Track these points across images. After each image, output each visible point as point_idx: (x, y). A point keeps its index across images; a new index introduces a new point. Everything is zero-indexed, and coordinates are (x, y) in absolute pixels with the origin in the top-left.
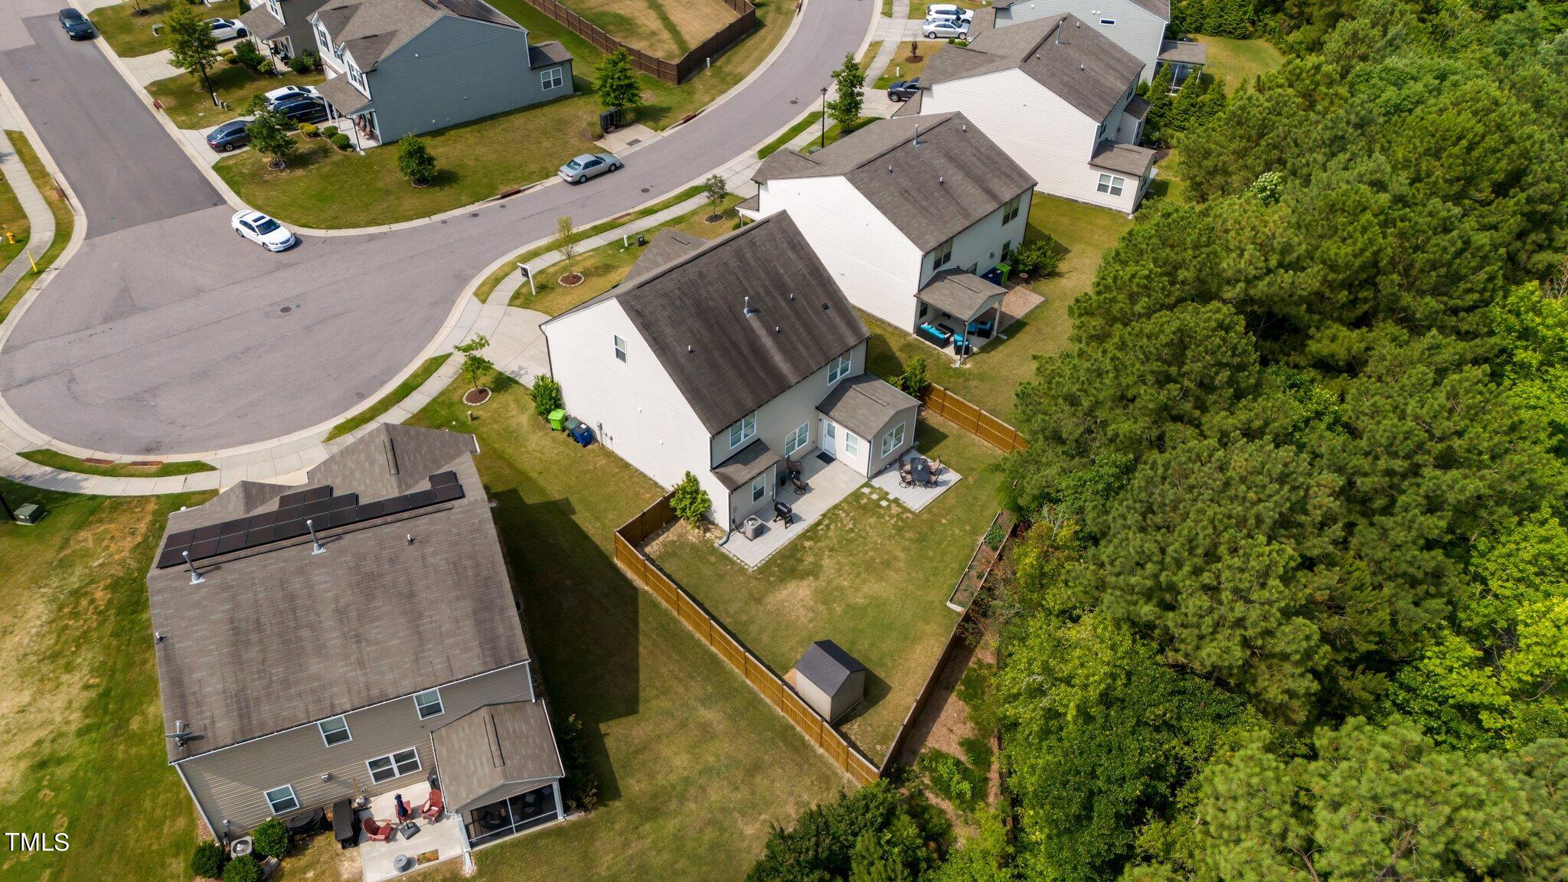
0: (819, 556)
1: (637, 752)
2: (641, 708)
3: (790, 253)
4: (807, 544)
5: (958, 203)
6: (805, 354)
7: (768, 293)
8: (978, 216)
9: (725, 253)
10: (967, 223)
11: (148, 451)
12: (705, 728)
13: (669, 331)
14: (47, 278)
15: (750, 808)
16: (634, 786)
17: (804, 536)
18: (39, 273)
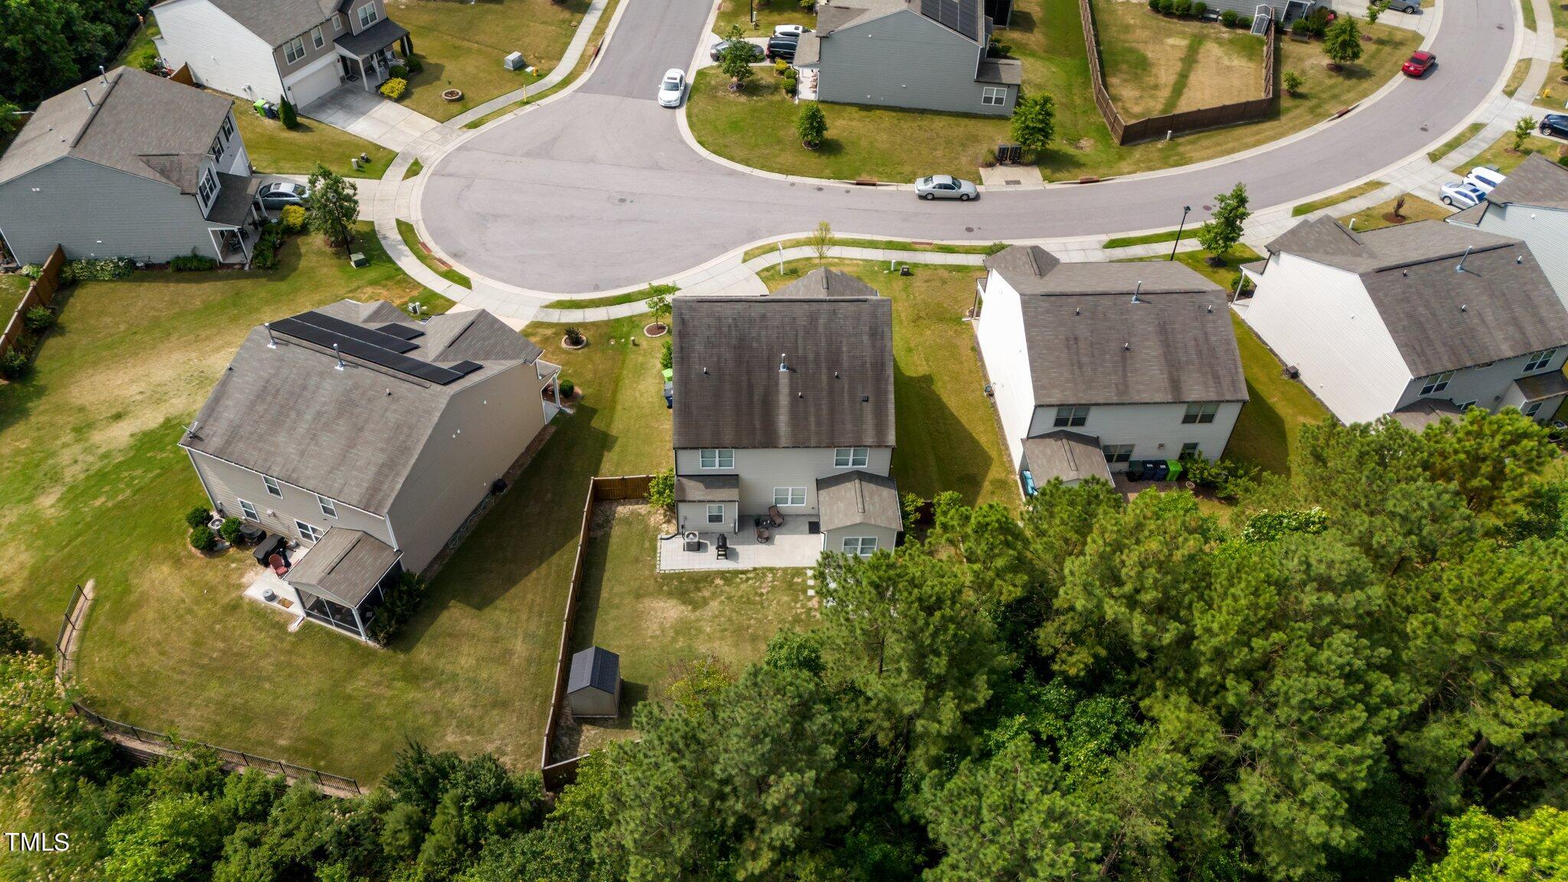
0: (714, 596)
1: (450, 635)
2: (487, 610)
3: (866, 339)
4: (718, 581)
5: (1125, 376)
6: (813, 427)
7: (817, 361)
8: (1136, 398)
9: (800, 310)
10: (1115, 399)
11: (455, 256)
12: (508, 653)
13: (699, 347)
14: (528, 108)
15: (466, 725)
16: (423, 653)
17: (722, 574)
18: (527, 103)
